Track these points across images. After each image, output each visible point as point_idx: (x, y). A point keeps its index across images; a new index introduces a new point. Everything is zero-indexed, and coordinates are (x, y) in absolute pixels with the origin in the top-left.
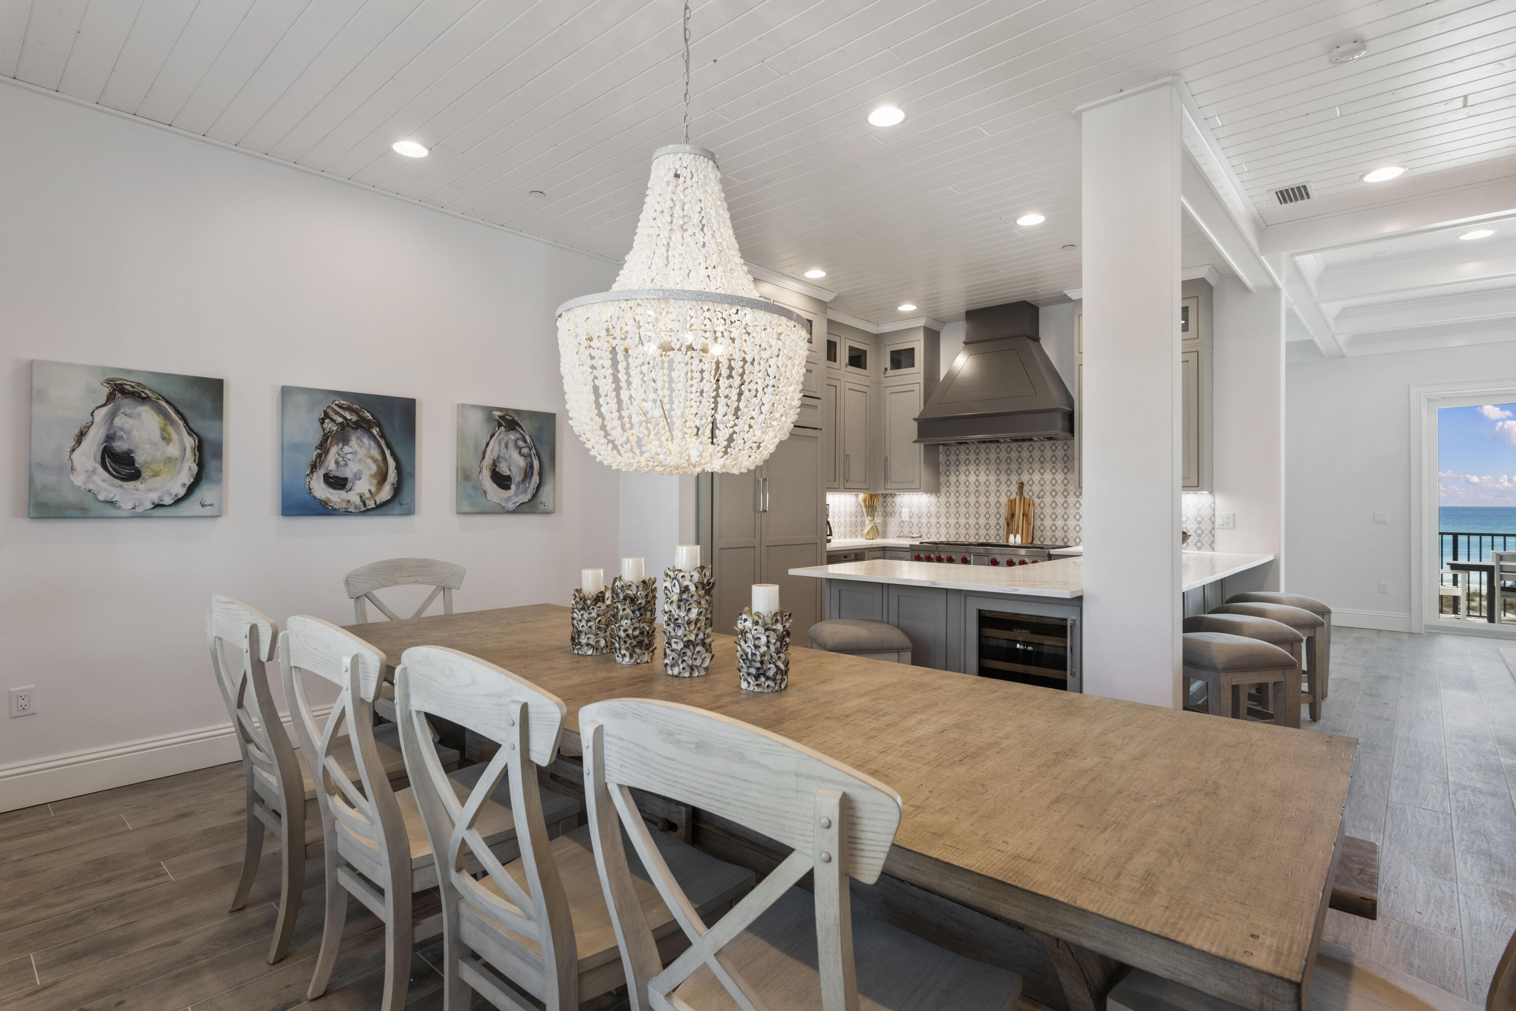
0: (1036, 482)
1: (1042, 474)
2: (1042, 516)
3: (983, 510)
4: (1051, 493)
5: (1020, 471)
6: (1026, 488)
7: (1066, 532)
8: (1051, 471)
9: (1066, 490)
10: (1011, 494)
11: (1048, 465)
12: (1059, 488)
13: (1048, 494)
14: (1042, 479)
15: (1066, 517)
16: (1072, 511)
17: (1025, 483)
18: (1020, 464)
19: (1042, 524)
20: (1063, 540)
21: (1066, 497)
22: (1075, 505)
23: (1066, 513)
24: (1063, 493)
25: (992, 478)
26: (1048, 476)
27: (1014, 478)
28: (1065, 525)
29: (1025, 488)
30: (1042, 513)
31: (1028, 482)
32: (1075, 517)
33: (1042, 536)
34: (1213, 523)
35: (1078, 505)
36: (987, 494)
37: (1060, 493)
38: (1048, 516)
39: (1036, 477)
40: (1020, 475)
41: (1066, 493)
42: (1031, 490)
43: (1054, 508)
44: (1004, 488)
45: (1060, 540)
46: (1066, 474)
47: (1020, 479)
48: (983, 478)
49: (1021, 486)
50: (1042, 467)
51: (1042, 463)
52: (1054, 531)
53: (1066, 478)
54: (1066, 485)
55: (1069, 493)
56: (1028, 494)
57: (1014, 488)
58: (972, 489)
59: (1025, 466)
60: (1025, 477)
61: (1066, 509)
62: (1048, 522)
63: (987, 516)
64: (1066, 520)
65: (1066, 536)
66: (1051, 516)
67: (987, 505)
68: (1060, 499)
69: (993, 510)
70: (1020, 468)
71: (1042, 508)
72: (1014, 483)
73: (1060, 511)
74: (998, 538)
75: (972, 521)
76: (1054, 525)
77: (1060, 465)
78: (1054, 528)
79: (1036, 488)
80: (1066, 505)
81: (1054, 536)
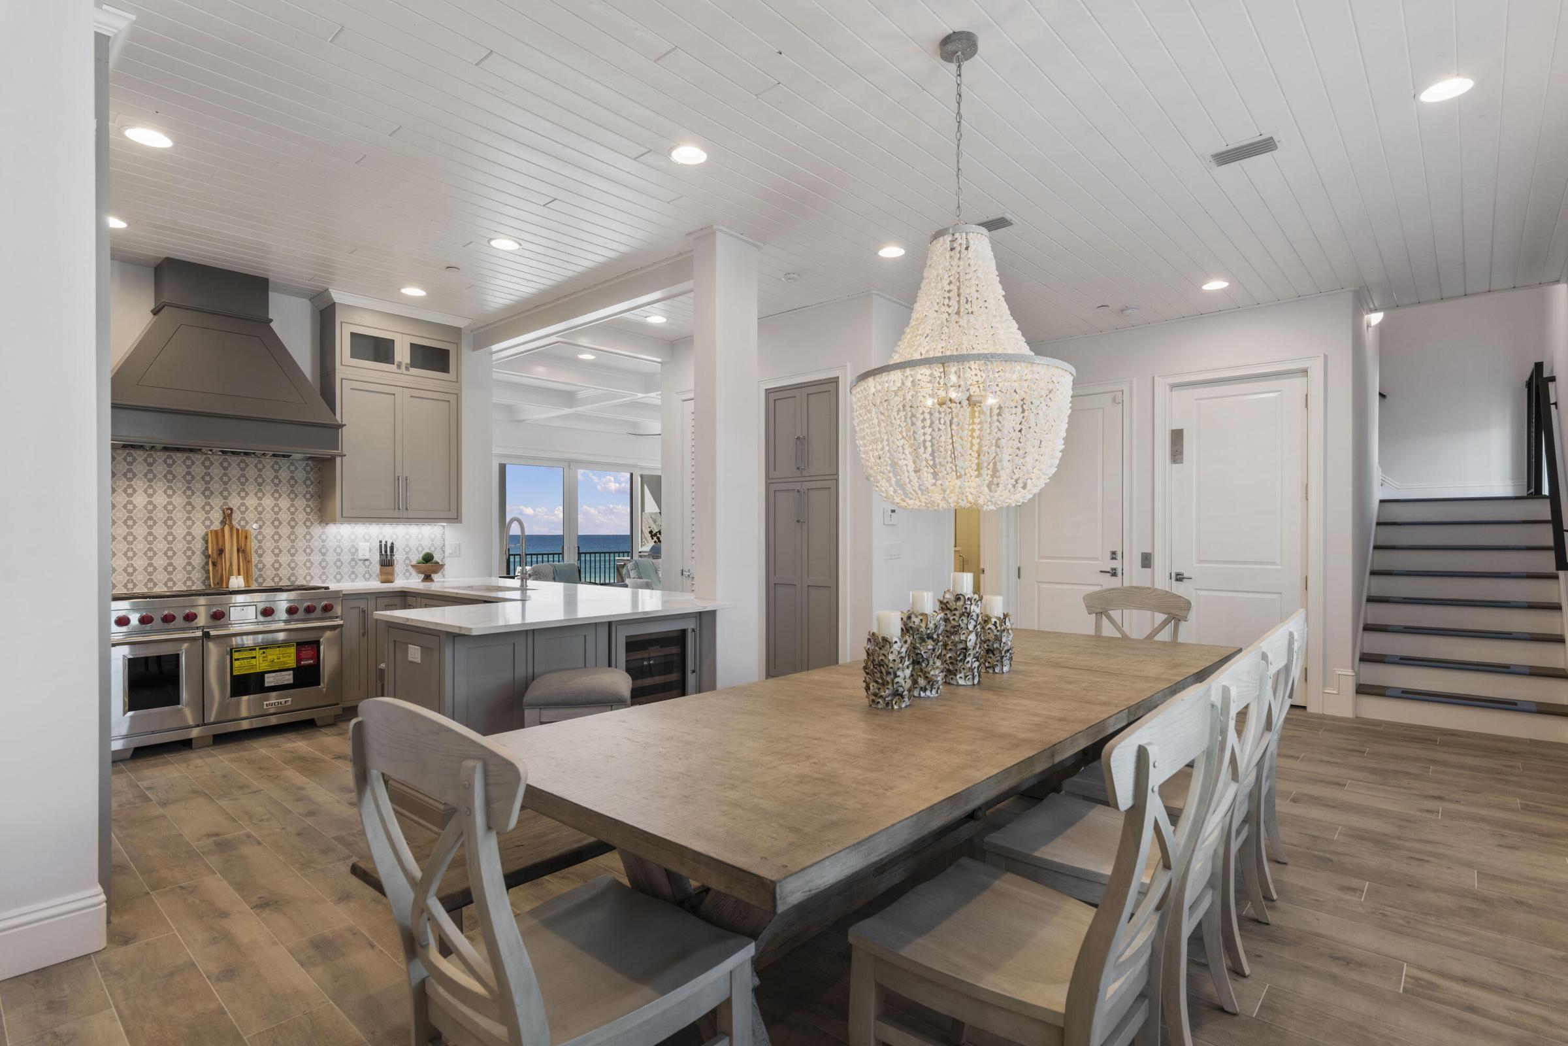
0: (251, 509)
1: (260, 499)
2: (260, 552)
3: (160, 546)
4: (273, 523)
5: (225, 493)
6: (236, 516)
7: (293, 569)
8: (272, 495)
9: (293, 519)
10: (212, 523)
11: (269, 488)
12: (284, 516)
13: (268, 523)
14: (260, 505)
15: (293, 551)
16: (300, 544)
17: (234, 508)
18: (225, 483)
19: (260, 562)
20: (289, 579)
21: (293, 527)
22: (305, 537)
23: (293, 547)
24: (289, 523)
25: (179, 500)
26: (268, 502)
27: (217, 502)
28: (293, 561)
29: (234, 516)
30: (260, 547)
31: (239, 508)
32: (305, 551)
33: (260, 576)
34: (444, 552)
35: (308, 537)
36: (169, 523)
37: (285, 523)
38: (269, 552)
39: (251, 502)
40: (225, 498)
41: (293, 523)
42: (243, 519)
43: (277, 541)
44: (199, 515)
45: (285, 579)
46: (292, 500)
47: (225, 504)
48: (160, 499)
49: (228, 515)
50: (260, 490)
51: (260, 485)
52: (277, 569)
53: (292, 505)
54: (293, 514)
55: (296, 523)
56: (239, 523)
57: (217, 516)
58: (140, 514)
59: (234, 487)
60: (234, 502)
61: (293, 541)
62: (268, 559)
63: (170, 554)
64: (293, 555)
65: (293, 575)
66: (273, 551)
67: (170, 538)
68: (285, 530)
69: (180, 546)
70: (225, 489)
71: (260, 542)
72: (217, 508)
73: (284, 544)
74: (189, 583)
75: (140, 562)
76: (277, 561)
77: (284, 489)
78: (276, 565)
79: (251, 515)
80: (293, 537)
81: (277, 575)
